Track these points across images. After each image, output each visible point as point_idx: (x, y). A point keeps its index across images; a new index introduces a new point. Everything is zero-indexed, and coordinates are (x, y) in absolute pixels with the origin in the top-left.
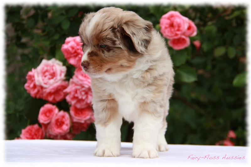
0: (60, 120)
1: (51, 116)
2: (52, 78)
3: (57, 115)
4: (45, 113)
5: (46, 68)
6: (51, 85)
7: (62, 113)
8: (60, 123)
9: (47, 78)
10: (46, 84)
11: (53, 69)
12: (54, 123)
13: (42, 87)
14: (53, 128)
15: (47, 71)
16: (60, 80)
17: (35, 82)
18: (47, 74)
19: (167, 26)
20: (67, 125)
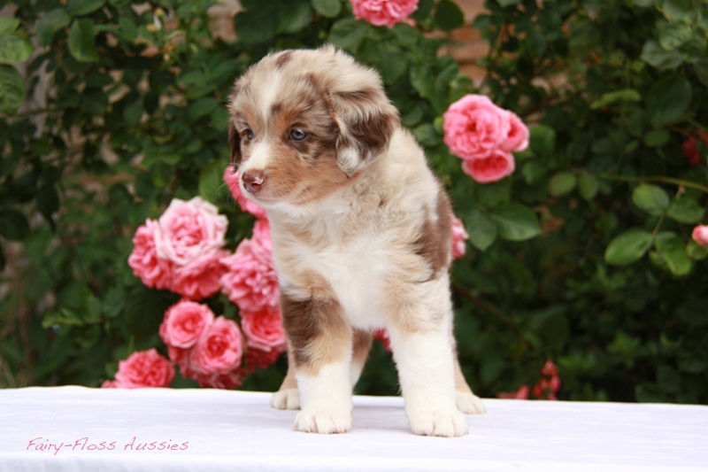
0: (218, 339)
1: (198, 331)
2: (196, 243)
3: (210, 327)
4: (181, 324)
5: (180, 221)
6: (193, 259)
7: (221, 322)
8: (217, 346)
9: (182, 242)
10: (181, 256)
11: (197, 223)
12: (206, 345)
13: (170, 264)
14: (203, 357)
15: (183, 226)
16: (214, 247)
17: (155, 252)
18: (183, 232)
19: (462, 130)
20: (235, 350)
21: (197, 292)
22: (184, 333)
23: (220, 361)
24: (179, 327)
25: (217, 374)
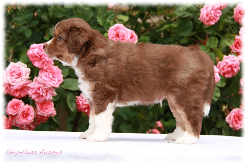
0: (25, 112)
1: (18, 109)
2: (19, 78)
3: (23, 107)
4: (13, 106)
5: (13, 69)
6: (18, 83)
7: (27, 106)
8: (26, 115)
9: (14, 77)
10: (13, 82)
11: (19, 70)
12: (21, 114)
13: (10, 85)
14: (20, 118)
15: (14, 72)
16: (25, 79)
18: (14, 74)
19: (114, 36)
20: (32, 116)
21: (20, 95)
22: (14, 110)
23: (26, 120)
24: (12, 108)
25: (25, 125)
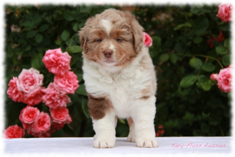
0: (42, 120)
1: (34, 117)
2: (32, 85)
3: (39, 116)
4: (28, 115)
5: (26, 77)
6: (31, 90)
7: (43, 114)
8: (42, 123)
9: (27, 85)
10: (27, 90)
11: (32, 77)
13: (23, 93)
14: (36, 127)
15: (27, 79)
16: (39, 86)
17: (17, 89)
20: (48, 124)
21: (33, 103)
22: (29, 118)
23: (42, 128)
